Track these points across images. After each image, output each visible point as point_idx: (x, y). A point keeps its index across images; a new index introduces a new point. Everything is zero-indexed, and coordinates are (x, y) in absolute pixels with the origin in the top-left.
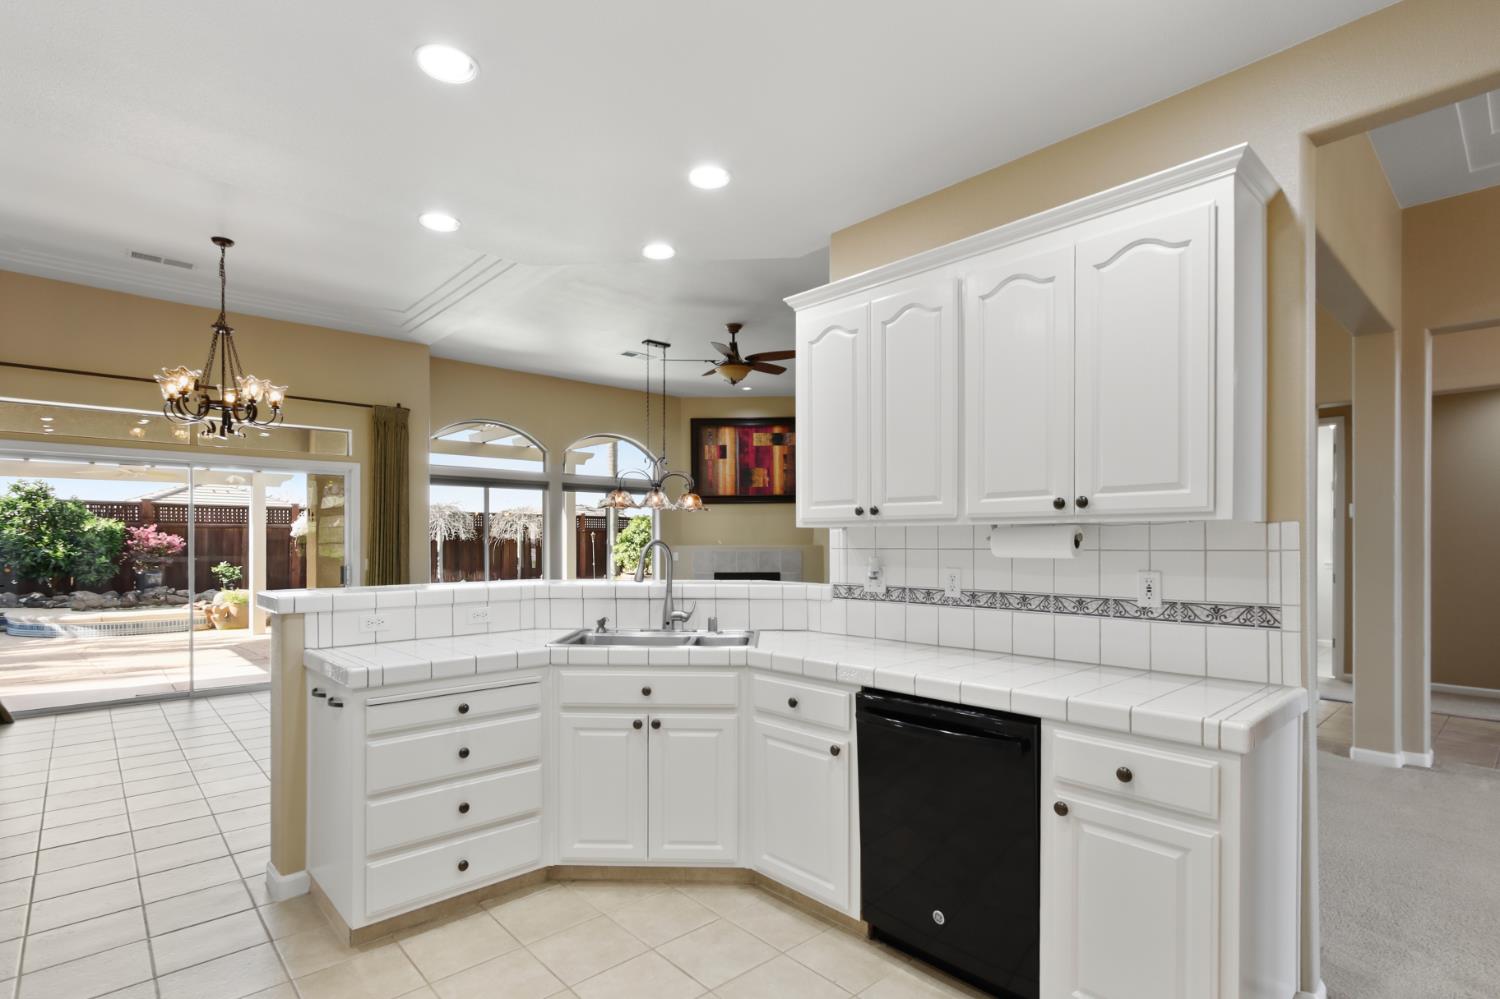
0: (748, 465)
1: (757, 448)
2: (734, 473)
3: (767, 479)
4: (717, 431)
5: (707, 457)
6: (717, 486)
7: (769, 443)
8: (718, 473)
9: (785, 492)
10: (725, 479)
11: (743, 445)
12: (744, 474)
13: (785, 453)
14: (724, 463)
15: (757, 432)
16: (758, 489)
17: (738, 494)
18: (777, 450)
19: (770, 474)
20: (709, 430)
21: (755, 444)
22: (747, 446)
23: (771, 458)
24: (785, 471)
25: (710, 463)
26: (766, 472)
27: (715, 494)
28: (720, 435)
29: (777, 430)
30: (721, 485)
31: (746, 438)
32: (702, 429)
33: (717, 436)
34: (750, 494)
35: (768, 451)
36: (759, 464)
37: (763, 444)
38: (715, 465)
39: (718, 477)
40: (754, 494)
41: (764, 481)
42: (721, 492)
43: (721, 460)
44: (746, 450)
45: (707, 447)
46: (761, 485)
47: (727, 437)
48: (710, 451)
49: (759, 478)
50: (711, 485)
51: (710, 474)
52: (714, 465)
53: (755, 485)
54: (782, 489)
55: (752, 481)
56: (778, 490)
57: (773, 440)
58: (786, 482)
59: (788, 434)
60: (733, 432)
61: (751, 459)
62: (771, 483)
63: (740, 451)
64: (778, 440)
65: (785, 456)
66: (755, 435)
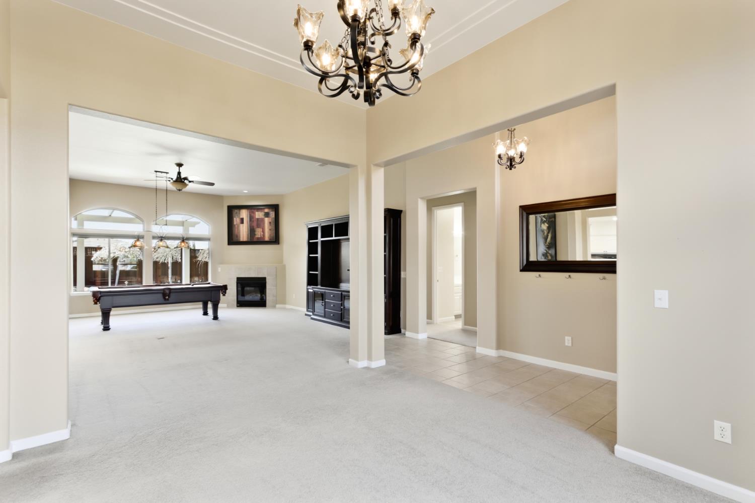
0: (253, 227)
1: (258, 219)
2: (247, 230)
3: (262, 233)
4: (240, 211)
5: (235, 223)
6: (240, 237)
7: (263, 217)
9: (270, 239)
10: (243, 235)
11: (251, 218)
12: (252, 231)
13: (270, 221)
14: (243, 226)
15: (257, 211)
16: (258, 238)
17: (249, 240)
18: (267, 220)
19: (263, 231)
20: (236, 211)
21: (257, 217)
22: (253, 218)
23: (264, 224)
24: (270, 230)
25: (236, 226)
26: (261, 230)
27: (239, 241)
28: (241, 212)
29: (266, 210)
30: (241, 236)
31: (252, 215)
32: (232, 210)
33: (239, 213)
34: (255, 240)
35: (262, 220)
36: (258, 226)
37: (260, 217)
39: (240, 232)
42: (242, 240)
43: (241, 225)
44: (252, 220)
45: (235, 219)
46: (260, 237)
47: (244, 214)
48: (236, 221)
49: (258, 233)
50: (237, 236)
51: (236, 231)
52: (238, 226)
53: (257, 236)
54: (268, 238)
55: (255, 234)
56: (267, 239)
57: (265, 215)
58: (270, 235)
59: (271, 213)
60: (247, 212)
61: (255, 224)
62: (264, 235)
63: (250, 220)
64: (267, 215)
65: (270, 223)
66: (257, 213)
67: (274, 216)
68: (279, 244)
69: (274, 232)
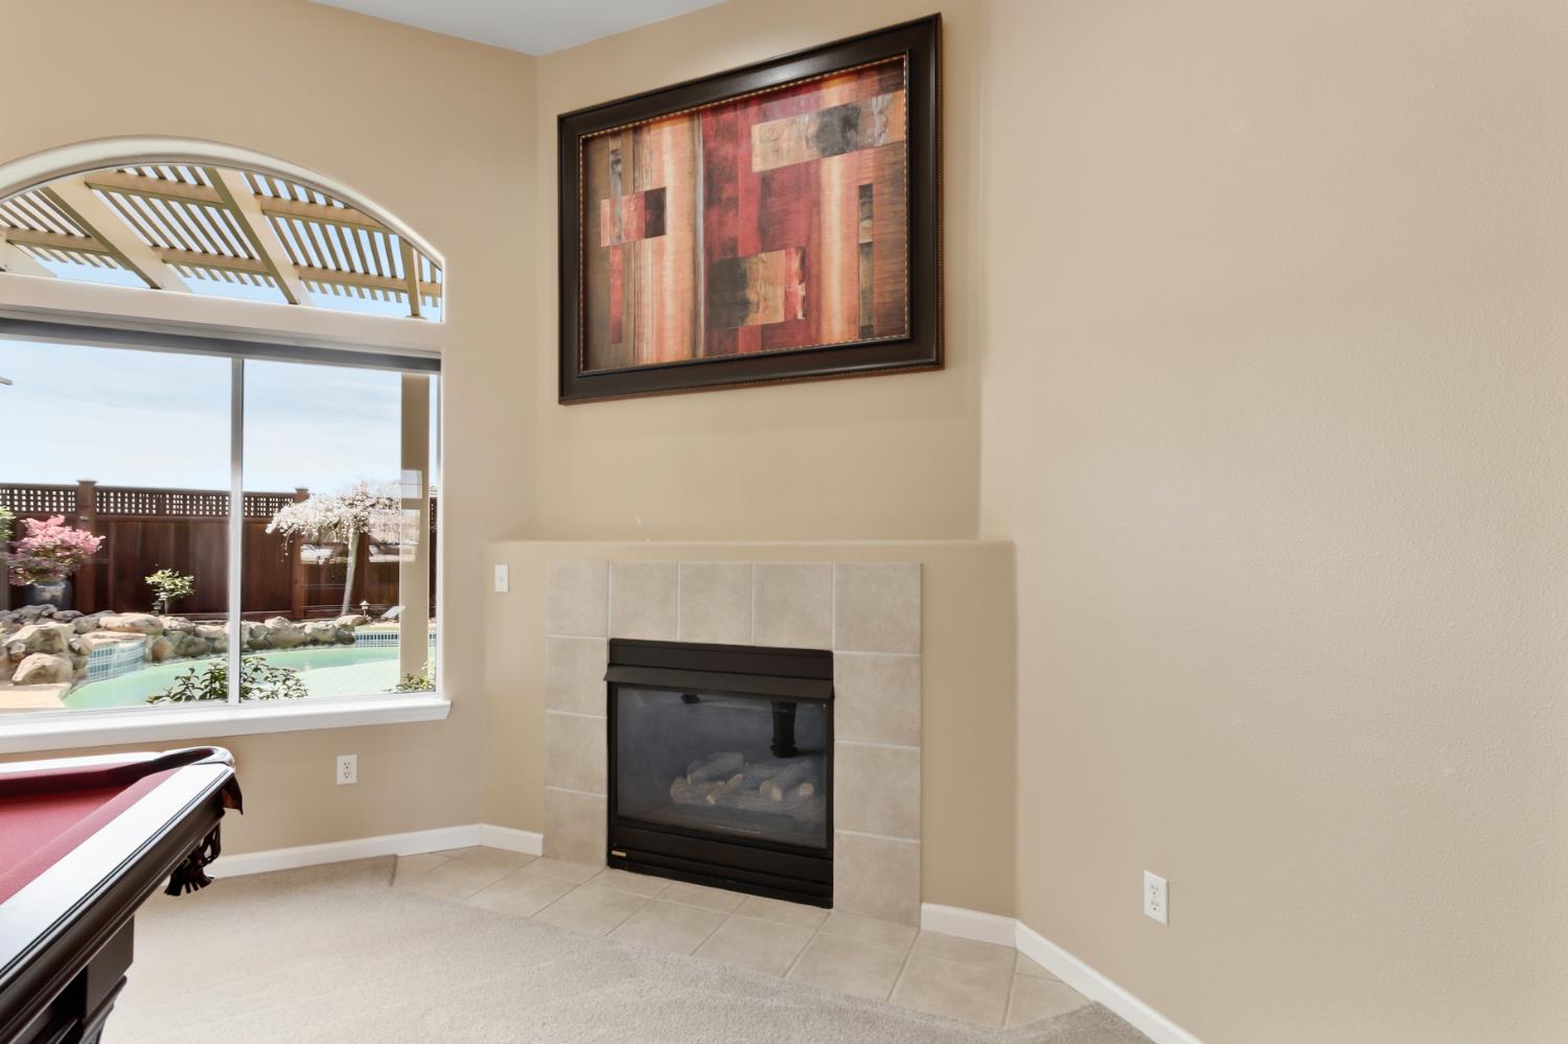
0: (734, 249)
1: (767, 180)
2: (687, 284)
3: (800, 290)
4: (636, 143)
5: (606, 239)
6: (637, 335)
7: (808, 154)
8: (638, 293)
9: (865, 331)
10: (661, 317)
11: (717, 181)
12: (723, 282)
13: (868, 177)
14: (659, 253)
15: (765, 117)
16: (767, 329)
17: (701, 354)
19: (809, 272)
20: (613, 144)
21: (758, 166)
22: (731, 178)
23: (816, 206)
24: (866, 249)
25: (616, 258)
26: (795, 265)
27: (630, 364)
28: (645, 153)
29: (836, 94)
30: (648, 331)
31: (727, 150)
32: (593, 146)
33: (636, 161)
34: (742, 351)
35: (801, 183)
36: (769, 238)
37: (785, 163)
38: (630, 255)
39: (638, 304)
40: (757, 351)
41: (788, 296)
42: (649, 355)
43: (649, 243)
44: (727, 192)
45: (605, 206)
46: (780, 318)
47: (667, 157)
48: (615, 215)
49: (771, 293)
50: (619, 339)
51: (615, 297)
52: (627, 259)
53: (757, 319)
54: (851, 320)
55: (745, 304)
56: (837, 329)
57: (822, 131)
58: (865, 295)
59: (878, 102)
60: (685, 139)
61: (742, 224)
62: (813, 304)
63: (710, 202)
64: (843, 129)
65: (865, 191)
66: (758, 130)
67: (899, 132)
68: (938, 364)
69: (900, 262)
